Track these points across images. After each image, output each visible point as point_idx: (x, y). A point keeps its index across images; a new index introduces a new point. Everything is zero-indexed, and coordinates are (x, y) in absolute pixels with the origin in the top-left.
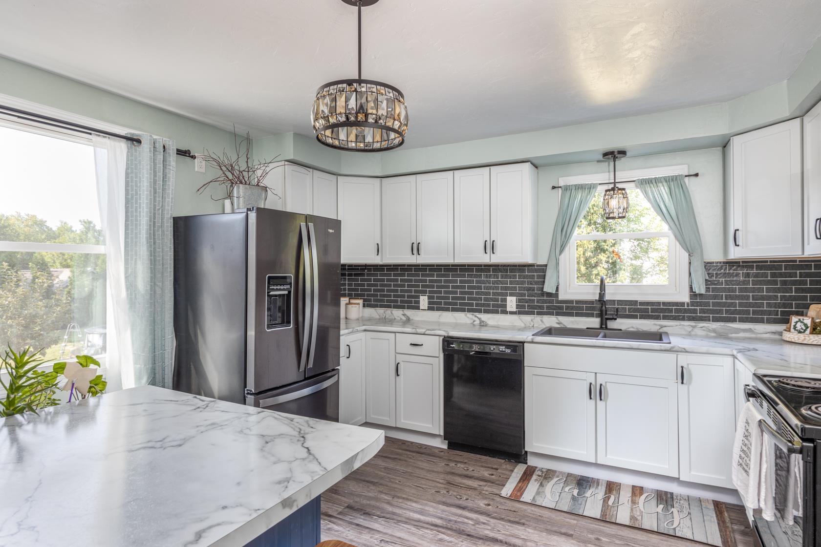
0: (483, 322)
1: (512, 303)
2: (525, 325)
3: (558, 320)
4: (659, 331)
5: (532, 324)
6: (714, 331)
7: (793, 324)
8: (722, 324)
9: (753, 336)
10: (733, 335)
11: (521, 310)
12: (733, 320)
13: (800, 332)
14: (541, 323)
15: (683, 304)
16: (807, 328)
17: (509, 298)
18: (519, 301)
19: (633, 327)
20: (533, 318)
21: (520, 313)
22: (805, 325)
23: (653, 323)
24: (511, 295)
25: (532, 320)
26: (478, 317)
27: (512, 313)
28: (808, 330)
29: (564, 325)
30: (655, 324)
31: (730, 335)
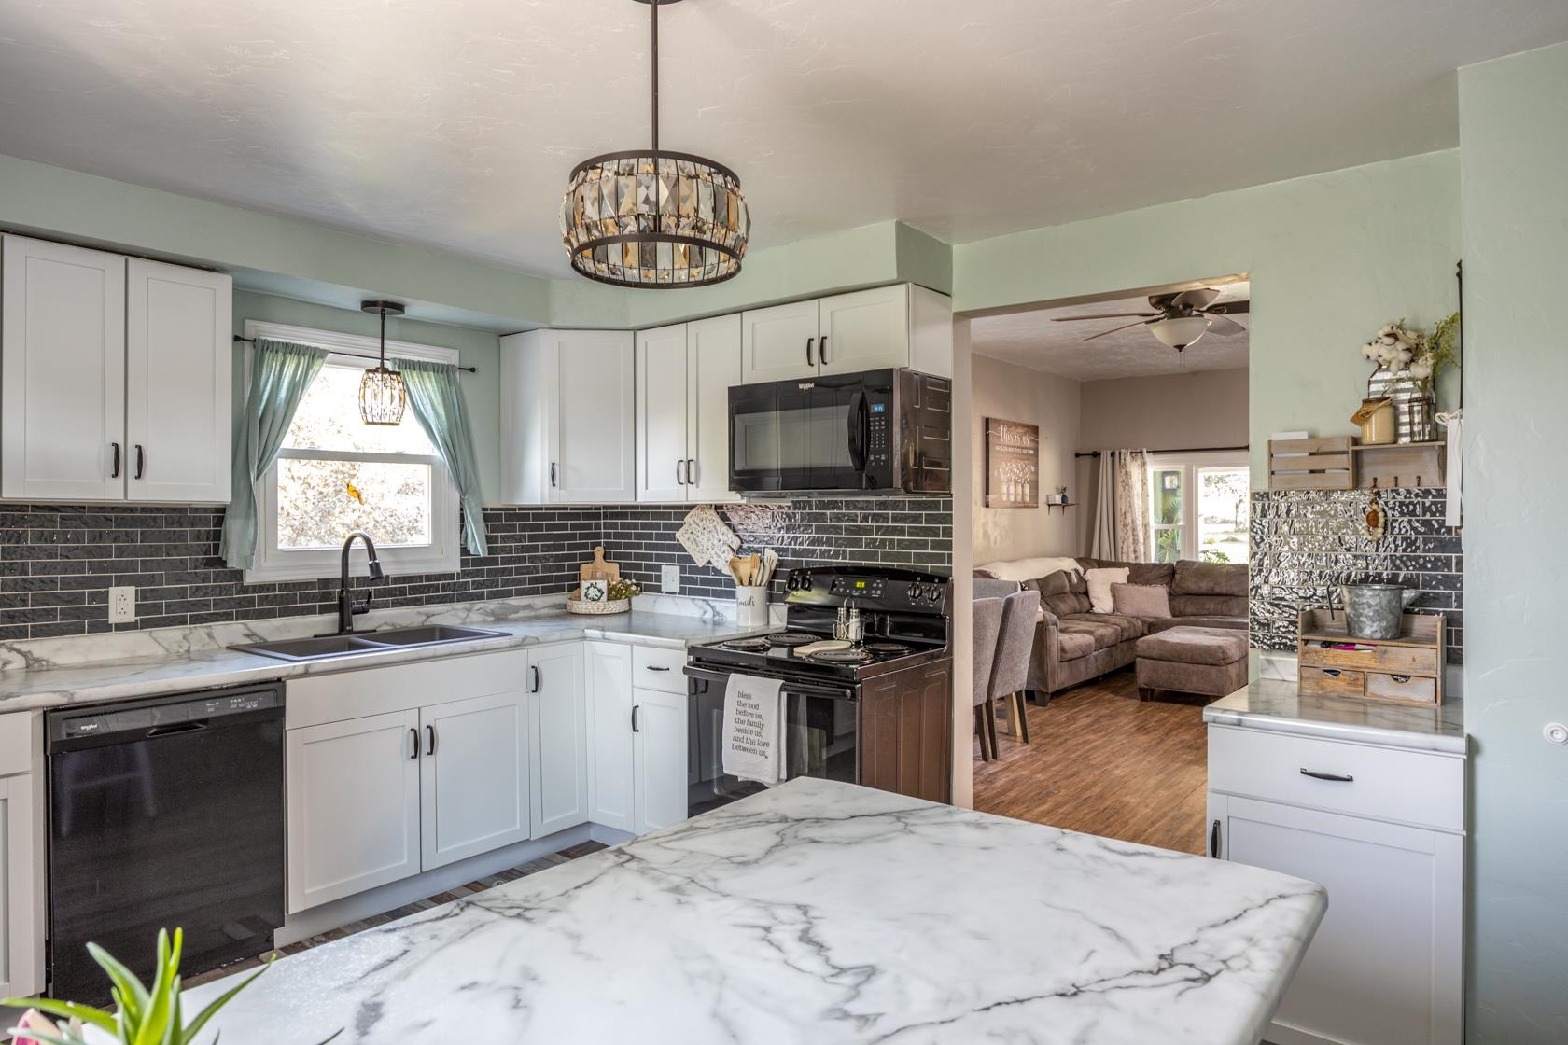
0: (38, 660)
1: (122, 602)
2: (167, 650)
3: (249, 629)
4: (427, 623)
5: (185, 645)
6: (492, 613)
7: (584, 591)
8: (500, 601)
9: (533, 613)
10: (513, 616)
11: (149, 617)
12: (508, 594)
13: (593, 600)
14: (207, 638)
15: (451, 576)
16: (603, 593)
17: (115, 592)
18: (142, 595)
19: (386, 624)
20: (188, 631)
21: (145, 624)
22: (600, 590)
23: (416, 611)
24: (120, 582)
25: (184, 638)
26: (19, 652)
27: (122, 627)
28: (605, 596)
29: (261, 638)
30: (419, 613)
31: (510, 617)
